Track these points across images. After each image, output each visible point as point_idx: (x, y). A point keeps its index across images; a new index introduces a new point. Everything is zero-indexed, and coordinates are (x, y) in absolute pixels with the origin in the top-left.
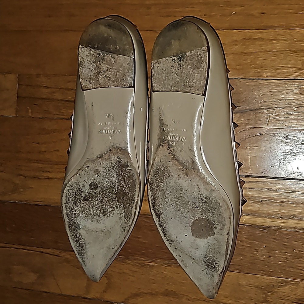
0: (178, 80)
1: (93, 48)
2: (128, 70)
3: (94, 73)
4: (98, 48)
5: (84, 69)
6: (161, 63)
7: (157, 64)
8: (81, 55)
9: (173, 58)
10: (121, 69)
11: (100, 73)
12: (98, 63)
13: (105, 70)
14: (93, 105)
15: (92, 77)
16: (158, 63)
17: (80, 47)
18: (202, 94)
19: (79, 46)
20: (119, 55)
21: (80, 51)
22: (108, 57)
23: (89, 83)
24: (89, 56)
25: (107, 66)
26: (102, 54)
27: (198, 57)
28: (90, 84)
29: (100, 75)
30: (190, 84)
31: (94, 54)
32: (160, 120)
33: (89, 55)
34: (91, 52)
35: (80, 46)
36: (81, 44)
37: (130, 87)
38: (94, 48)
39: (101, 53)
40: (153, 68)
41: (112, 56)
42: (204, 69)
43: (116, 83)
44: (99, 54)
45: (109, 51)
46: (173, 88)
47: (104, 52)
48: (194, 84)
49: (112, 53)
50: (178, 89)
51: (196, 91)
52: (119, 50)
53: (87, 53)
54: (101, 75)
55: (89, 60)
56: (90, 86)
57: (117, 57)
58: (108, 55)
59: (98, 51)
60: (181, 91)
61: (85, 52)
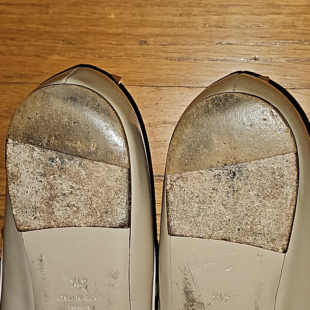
0: (227, 217)
1: (38, 146)
2: (116, 194)
3: (42, 198)
4: (49, 147)
5: (21, 189)
6: (189, 180)
7: (180, 182)
8: (12, 159)
9: (215, 171)
10: (101, 190)
11: (55, 197)
12: (51, 177)
13: (67, 192)
14: (41, 260)
15: (38, 205)
16: (183, 180)
17: (9, 143)
18: (281, 251)
19: (7, 141)
20: (95, 162)
21: (9, 150)
22: (73, 165)
23: (33, 218)
24: (30, 162)
25: (70, 183)
26: (58, 159)
27: (273, 173)
28: (35, 218)
29: (55, 202)
30: (254, 227)
31: (41, 158)
32: (187, 293)
33: (29, 159)
34: (35, 154)
35: (10, 141)
36: (11, 136)
37: (122, 227)
38: (42, 147)
39: (56, 157)
40: (171, 188)
41: (80, 163)
42: (286, 199)
43: (91, 220)
44: (52, 160)
45: (74, 154)
46: (215, 233)
47: (64, 155)
48: (263, 229)
49: (80, 157)
50: (226, 235)
51: (268, 243)
52: (95, 153)
53: (25, 156)
54: (58, 202)
55: (29, 170)
56: (35, 224)
57: (91, 164)
58: (72, 162)
59: (49, 152)
60: (234, 240)
61: (20, 153)
